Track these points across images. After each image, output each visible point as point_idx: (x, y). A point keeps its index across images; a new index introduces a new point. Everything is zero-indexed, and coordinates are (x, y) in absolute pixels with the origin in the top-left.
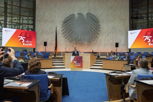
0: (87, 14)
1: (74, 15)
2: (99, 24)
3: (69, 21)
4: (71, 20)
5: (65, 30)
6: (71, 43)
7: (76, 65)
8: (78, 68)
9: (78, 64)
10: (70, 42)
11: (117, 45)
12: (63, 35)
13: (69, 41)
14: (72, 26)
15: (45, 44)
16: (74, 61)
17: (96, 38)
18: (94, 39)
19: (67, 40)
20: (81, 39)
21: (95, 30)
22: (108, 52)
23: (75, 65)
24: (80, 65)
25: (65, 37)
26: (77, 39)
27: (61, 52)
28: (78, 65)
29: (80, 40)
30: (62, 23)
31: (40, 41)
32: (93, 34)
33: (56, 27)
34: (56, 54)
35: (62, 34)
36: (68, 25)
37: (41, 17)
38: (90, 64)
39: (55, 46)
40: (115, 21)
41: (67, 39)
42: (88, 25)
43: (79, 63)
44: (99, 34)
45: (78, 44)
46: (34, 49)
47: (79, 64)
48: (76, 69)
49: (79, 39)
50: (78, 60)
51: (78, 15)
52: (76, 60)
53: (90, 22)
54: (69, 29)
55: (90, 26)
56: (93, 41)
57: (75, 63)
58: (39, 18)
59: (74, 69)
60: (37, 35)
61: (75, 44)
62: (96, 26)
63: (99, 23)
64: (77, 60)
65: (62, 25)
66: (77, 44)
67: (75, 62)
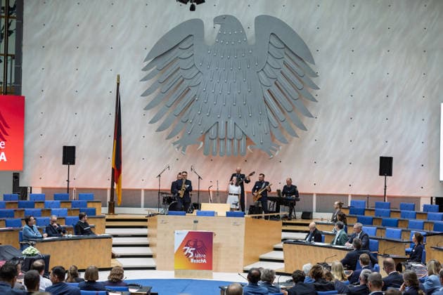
0: (258, 19)
1: (198, 23)
2: (311, 66)
3: (176, 50)
4: (184, 45)
5: (158, 90)
6: (184, 150)
7: (192, 260)
8: (198, 271)
9: (197, 257)
10: (182, 145)
11: (386, 166)
12: (150, 115)
13: (174, 144)
14: (188, 74)
15: (69, 155)
16: (187, 245)
17: (299, 132)
18: (289, 136)
19: (168, 138)
20: (231, 134)
21: (295, 95)
22: (352, 196)
23: (190, 260)
24: (205, 261)
25: (157, 125)
26: (213, 131)
27: (140, 190)
28: (198, 261)
29: (223, 139)
30: (146, 60)
31: (43, 138)
32: (283, 112)
33: (119, 76)
34: (119, 198)
35: (146, 109)
36: (174, 66)
37: (48, 26)
38: (242, 255)
39: (110, 164)
40: (384, 52)
41: (165, 133)
42: (261, 74)
43: (202, 253)
44: (313, 113)
45: (214, 154)
46: (16, 177)
47: (203, 258)
48: (191, 274)
49: (222, 135)
50: (199, 244)
51: (218, 26)
52: (191, 243)
53: (271, 60)
54: (176, 88)
55: (272, 75)
56: (285, 142)
57: (188, 255)
58: (38, 35)
59: (184, 274)
60: (30, 110)
61: (205, 157)
62: (299, 77)
63: (313, 62)
64: (196, 242)
65: (145, 69)
66: (213, 158)
67: (189, 250)
